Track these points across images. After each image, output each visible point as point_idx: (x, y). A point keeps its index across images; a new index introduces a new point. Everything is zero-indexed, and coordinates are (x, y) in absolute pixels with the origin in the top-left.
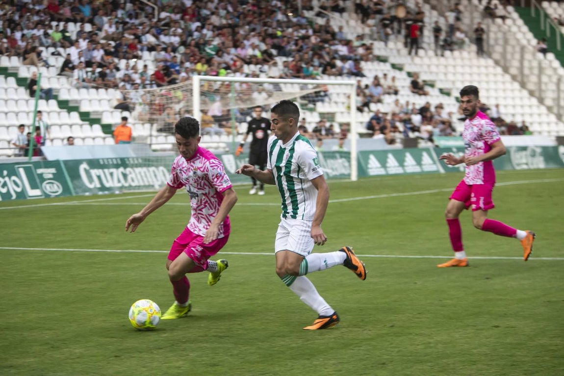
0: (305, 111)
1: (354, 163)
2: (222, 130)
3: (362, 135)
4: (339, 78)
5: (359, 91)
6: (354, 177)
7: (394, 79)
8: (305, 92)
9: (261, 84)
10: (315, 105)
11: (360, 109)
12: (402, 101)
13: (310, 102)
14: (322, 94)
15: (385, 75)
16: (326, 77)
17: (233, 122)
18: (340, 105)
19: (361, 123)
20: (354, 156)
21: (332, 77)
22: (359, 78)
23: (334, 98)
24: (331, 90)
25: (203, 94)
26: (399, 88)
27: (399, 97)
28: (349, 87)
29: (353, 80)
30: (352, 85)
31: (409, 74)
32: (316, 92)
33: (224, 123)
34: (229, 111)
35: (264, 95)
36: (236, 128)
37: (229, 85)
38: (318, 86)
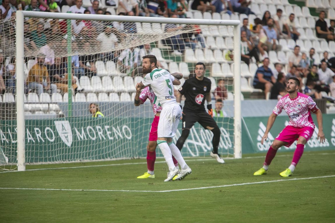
0: (170, 61)
1: (237, 134)
2: (54, 86)
3: (247, 95)
4: (216, 15)
5: (244, 33)
6: (237, 155)
7: (292, 17)
8: (169, 35)
9: (109, 22)
10: (183, 52)
11: (245, 60)
12: (305, 49)
13: (176, 48)
14: (193, 37)
15: (279, 11)
16: (198, 13)
17: (69, 75)
18: (218, 52)
19: (247, 78)
20: (237, 124)
21: (207, 14)
22: (243, 16)
23: (210, 43)
24: (205, 32)
25: (27, 34)
26: (300, 31)
27: (299, 42)
28: (231, 28)
29: (237, 19)
30: (236, 26)
31: (313, 11)
32: (184, 35)
33: (57, 76)
34: (64, 59)
35: (113, 37)
36: (74, 83)
37: (64, 24)
38: (188, 26)
